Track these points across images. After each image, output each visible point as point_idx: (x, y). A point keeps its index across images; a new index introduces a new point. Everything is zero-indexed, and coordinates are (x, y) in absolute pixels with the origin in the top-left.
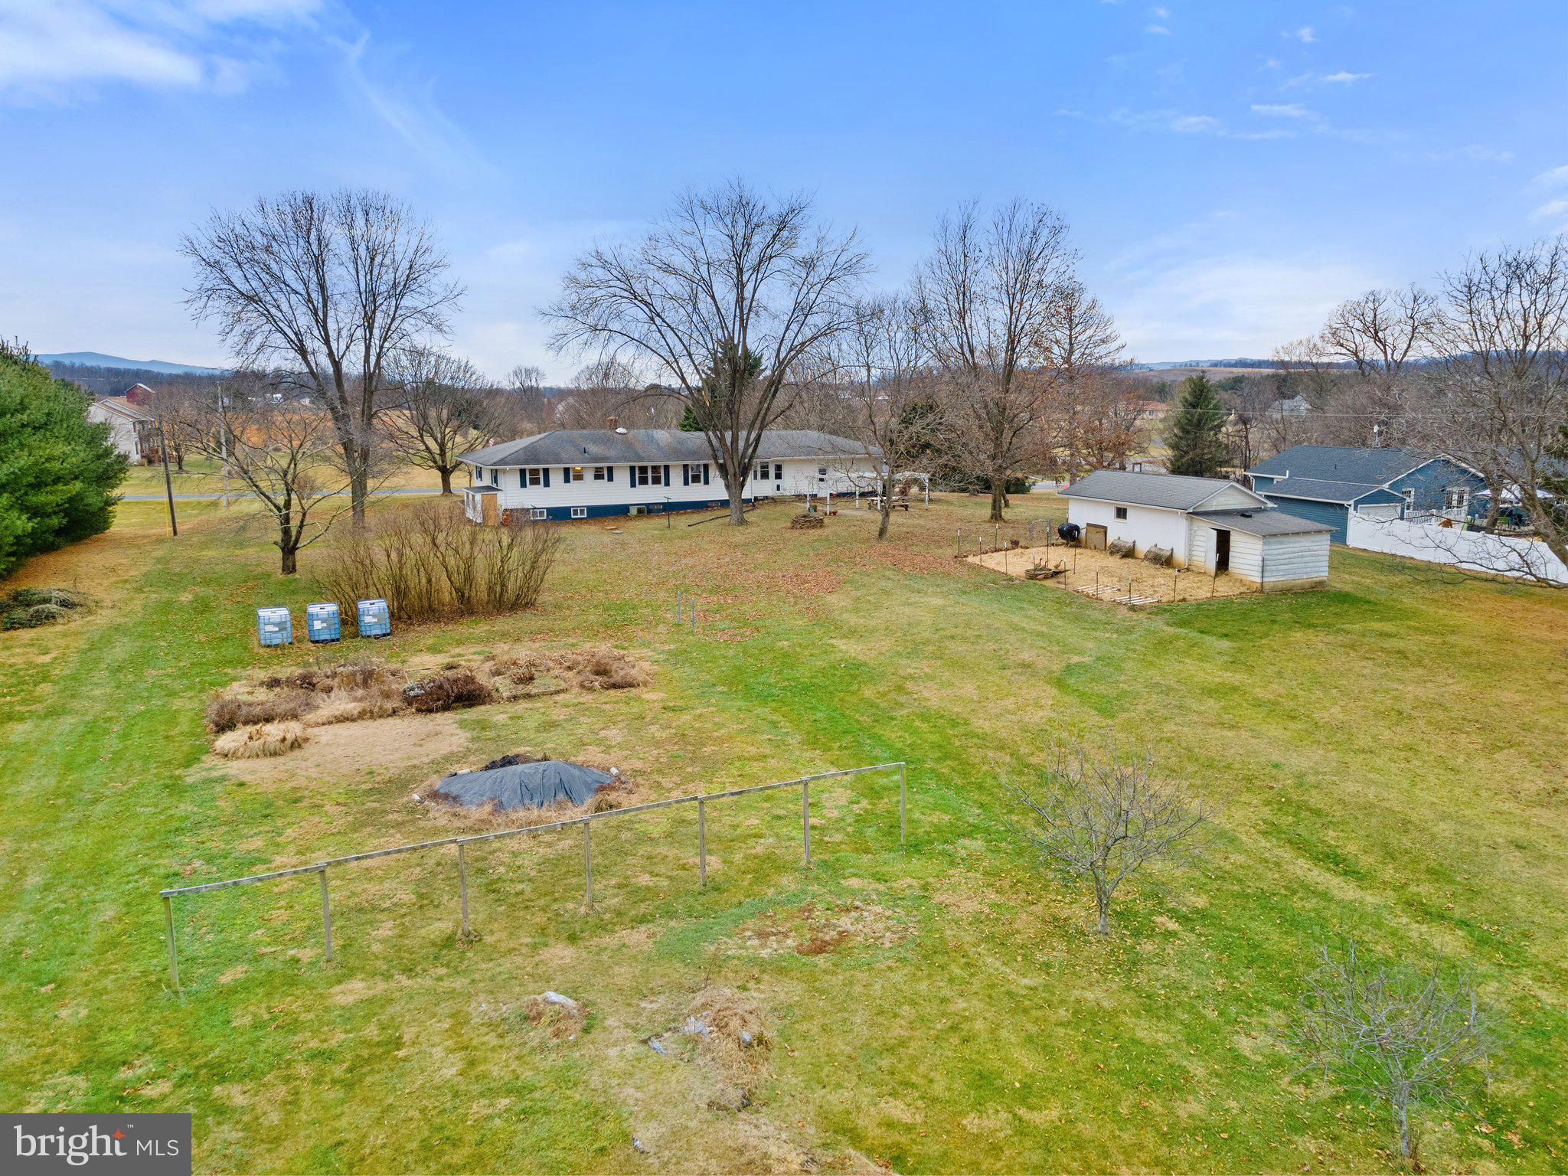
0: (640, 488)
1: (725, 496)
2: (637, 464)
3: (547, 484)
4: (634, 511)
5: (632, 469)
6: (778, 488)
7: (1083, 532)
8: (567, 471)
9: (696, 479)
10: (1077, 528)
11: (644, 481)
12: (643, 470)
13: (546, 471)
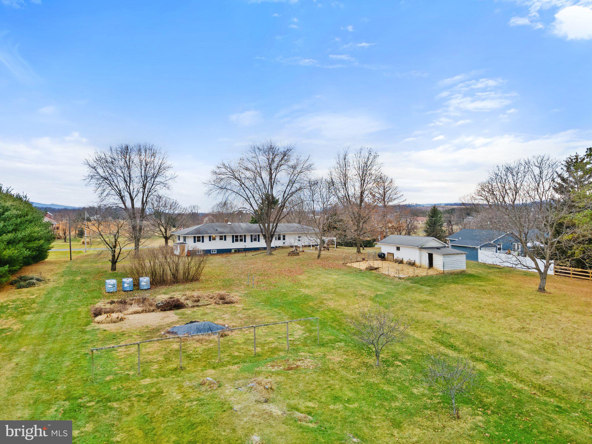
0: (235, 243)
1: (265, 246)
2: (235, 234)
3: (203, 242)
4: (233, 251)
5: (233, 236)
6: (284, 243)
7: (386, 255)
8: (210, 237)
9: (255, 240)
10: (384, 254)
11: (237, 241)
12: (237, 236)
13: (203, 237)
